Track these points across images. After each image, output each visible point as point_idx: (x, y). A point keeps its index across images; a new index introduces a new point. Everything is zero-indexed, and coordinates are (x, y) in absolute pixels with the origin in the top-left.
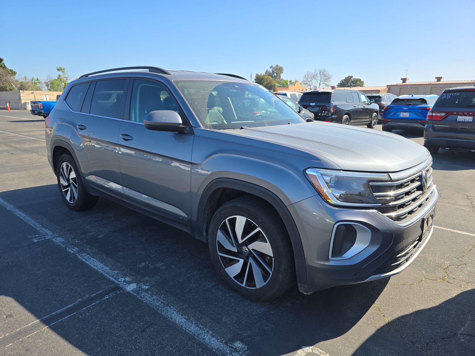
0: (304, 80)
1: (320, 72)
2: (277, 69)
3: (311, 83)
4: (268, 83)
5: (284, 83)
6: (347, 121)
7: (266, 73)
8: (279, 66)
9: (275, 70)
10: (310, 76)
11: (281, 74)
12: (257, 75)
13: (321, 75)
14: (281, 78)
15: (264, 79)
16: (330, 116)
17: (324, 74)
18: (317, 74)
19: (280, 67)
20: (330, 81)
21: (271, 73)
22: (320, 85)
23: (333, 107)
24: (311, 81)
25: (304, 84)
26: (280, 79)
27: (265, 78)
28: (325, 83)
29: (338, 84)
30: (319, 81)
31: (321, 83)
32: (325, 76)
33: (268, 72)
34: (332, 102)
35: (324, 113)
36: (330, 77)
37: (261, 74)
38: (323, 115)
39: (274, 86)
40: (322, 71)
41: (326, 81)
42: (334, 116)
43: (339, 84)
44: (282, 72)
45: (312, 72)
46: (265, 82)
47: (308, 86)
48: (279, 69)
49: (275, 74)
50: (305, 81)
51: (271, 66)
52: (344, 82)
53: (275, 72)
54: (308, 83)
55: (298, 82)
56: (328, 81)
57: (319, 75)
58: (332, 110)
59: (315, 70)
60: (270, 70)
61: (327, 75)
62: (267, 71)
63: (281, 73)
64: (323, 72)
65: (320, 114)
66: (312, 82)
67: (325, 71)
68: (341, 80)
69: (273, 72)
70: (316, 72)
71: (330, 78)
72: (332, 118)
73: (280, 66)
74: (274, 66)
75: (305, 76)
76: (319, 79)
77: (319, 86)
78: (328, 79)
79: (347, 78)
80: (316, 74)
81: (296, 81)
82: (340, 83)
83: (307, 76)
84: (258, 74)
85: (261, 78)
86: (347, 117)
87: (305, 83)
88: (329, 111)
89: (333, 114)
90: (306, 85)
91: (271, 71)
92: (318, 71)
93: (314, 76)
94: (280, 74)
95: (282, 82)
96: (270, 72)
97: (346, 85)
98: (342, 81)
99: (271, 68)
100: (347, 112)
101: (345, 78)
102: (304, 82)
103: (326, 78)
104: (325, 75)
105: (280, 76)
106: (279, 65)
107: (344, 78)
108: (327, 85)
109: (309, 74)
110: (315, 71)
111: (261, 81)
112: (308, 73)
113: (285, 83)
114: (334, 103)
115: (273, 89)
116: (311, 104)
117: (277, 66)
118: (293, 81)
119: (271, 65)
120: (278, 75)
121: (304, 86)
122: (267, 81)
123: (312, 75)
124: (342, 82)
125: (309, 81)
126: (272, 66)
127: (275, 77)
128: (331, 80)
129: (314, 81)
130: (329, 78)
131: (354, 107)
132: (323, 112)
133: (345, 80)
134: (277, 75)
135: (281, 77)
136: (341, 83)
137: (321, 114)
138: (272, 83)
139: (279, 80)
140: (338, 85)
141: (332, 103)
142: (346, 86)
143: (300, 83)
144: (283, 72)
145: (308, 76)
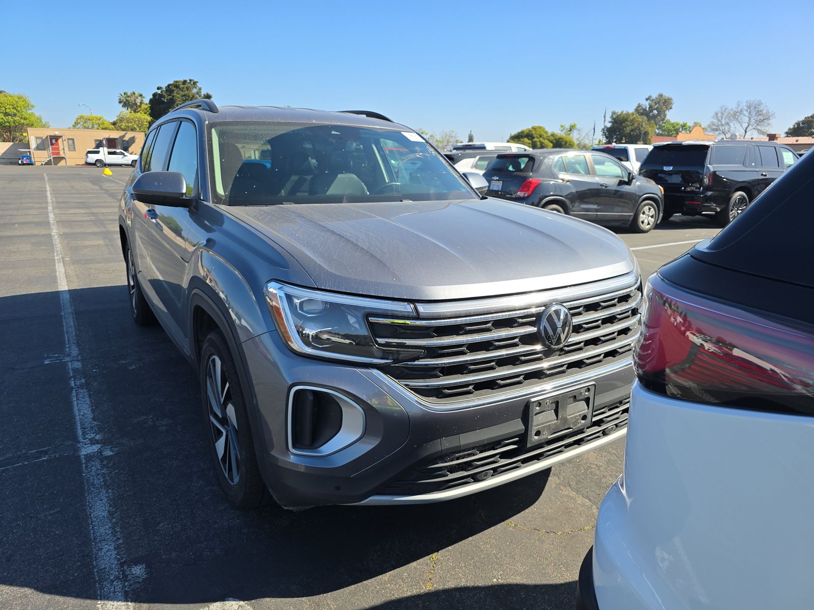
0: (712, 122)
1: (749, 107)
2: (659, 102)
3: (727, 128)
4: (634, 128)
5: (671, 128)
6: (742, 203)
7: (637, 110)
8: (665, 96)
9: (656, 104)
10: (726, 114)
11: (667, 112)
12: (614, 113)
13: (750, 113)
14: (666, 119)
15: (626, 120)
16: (702, 193)
17: (758, 111)
18: (741, 111)
19: (666, 98)
20: (768, 124)
21: (647, 109)
22: (746, 132)
23: (708, 175)
24: (728, 124)
25: (712, 130)
26: (664, 121)
27: (629, 119)
28: (759, 127)
29: (787, 131)
30: (745, 125)
31: (750, 127)
32: (760, 115)
33: (640, 108)
34: (708, 165)
35: (692, 186)
36: (769, 116)
37: (622, 112)
38: (689, 189)
39: (646, 133)
40: (754, 105)
41: (760, 125)
42: (709, 193)
43: (790, 129)
44: (669, 108)
45: (732, 106)
46: (628, 126)
47: (720, 134)
48: (663, 101)
49: (655, 112)
50: (714, 125)
51: (647, 97)
52: (801, 125)
53: (656, 107)
54: (721, 128)
55: (700, 125)
56: (766, 124)
57: (747, 113)
58: (706, 181)
59: (738, 102)
60: (646, 105)
61: (764, 112)
62: (639, 106)
63: (667, 108)
64: (755, 107)
65: (683, 188)
66: (730, 126)
67: (760, 104)
68: (796, 121)
69: (651, 107)
70: (740, 107)
71: (770, 118)
72: (706, 196)
73: (667, 96)
74: (654, 96)
75: (717, 114)
76: (747, 119)
77: (744, 134)
78: (765, 121)
79: (808, 118)
80: (739, 110)
81: (696, 124)
82: (792, 127)
83: (719, 115)
84: (617, 112)
85: (620, 119)
86: (742, 196)
87: (714, 127)
88: (701, 181)
89: (707, 189)
90: (717, 132)
91: (648, 107)
92: (744, 104)
93: (735, 115)
94: (664, 111)
95: (666, 126)
96: (644, 107)
97: (806, 132)
98: (798, 124)
99: (647, 100)
100: (743, 185)
101: (806, 118)
102: (711, 125)
103: (761, 118)
104: (759, 113)
105: (665, 116)
106: (664, 94)
107: (802, 118)
108: (762, 133)
109: (725, 111)
110: (739, 105)
111: (621, 124)
112: (721, 110)
113: (673, 129)
114: (711, 166)
115: (641, 140)
116: (666, 168)
117: (661, 96)
118: (690, 124)
119: (649, 95)
120: (661, 113)
121: (711, 134)
122: (633, 125)
123: (732, 112)
124: (796, 126)
125: (722, 125)
126: (650, 97)
127: (654, 117)
128: (772, 121)
129: (734, 124)
130: (768, 119)
131: (762, 175)
132: (690, 184)
133: (803, 122)
134: (659, 114)
135: (668, 117)
136: (794, 128)
137: (685, 189)
138: (642, 129)
139: (661, 122)
140: (786, 133)
141: (708, 167)
142: (807, 134)
143: (703, 128)
144: (671, 108)
145: (722, 113)
